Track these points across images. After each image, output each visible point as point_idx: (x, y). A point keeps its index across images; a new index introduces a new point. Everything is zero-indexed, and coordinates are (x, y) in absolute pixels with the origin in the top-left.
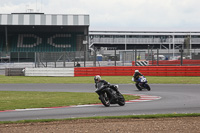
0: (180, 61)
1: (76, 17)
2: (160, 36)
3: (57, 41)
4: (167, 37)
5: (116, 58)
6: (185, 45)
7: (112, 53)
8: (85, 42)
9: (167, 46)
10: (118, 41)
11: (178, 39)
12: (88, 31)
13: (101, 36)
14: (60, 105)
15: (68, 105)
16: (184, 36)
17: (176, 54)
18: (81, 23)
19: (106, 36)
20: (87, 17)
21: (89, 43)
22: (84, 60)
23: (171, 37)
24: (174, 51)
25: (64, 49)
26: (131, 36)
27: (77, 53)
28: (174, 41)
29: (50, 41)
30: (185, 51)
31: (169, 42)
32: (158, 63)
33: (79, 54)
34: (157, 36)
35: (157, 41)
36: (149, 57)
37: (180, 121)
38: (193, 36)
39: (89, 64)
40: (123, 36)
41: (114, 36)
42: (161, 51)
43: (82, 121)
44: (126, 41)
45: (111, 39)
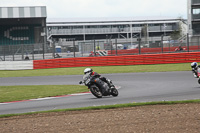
0: (138, 50)
1: (32, 8)
2: (118, 26)
3: (14, 34)
4: (124, 26)
5: (75, 49)
6: (143, 34)
7: (71, 44)
8: (43, 34)
9: (125, 35)
10: (76, 32)
11: (136, 28)
12: (45, 23)
13: (59, 27)
14: (20, 100)
15: (28, 98)
16: (141, 25)
17: (134, 43)
18: (38, 15)
19: (64, 27)
20: (44, 9)
21: (47, 35)
22: (43, 52)
23: (129, 26)
24: (132, 40)
25: (22, 42)
26: (89, 27)
27: (35, 45)
28: (132, 30)
29: (7, 34)
30: (143, 39)
31: (127, 31)
32: (117, 52)
33: (38, 46)
34: (115, 26)
35: (115, 31)
36: (108, 46)
37: (139, 110)
38: (150, 25)
39: (49, 56)
40: (81, 27)
41: (72, 27)
42: (119, 40)
43: (43, 114)
44: (84, 32)
45: (69, 30)
